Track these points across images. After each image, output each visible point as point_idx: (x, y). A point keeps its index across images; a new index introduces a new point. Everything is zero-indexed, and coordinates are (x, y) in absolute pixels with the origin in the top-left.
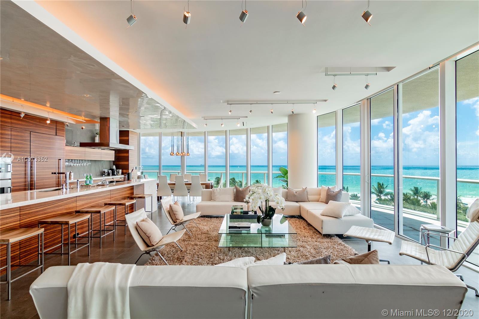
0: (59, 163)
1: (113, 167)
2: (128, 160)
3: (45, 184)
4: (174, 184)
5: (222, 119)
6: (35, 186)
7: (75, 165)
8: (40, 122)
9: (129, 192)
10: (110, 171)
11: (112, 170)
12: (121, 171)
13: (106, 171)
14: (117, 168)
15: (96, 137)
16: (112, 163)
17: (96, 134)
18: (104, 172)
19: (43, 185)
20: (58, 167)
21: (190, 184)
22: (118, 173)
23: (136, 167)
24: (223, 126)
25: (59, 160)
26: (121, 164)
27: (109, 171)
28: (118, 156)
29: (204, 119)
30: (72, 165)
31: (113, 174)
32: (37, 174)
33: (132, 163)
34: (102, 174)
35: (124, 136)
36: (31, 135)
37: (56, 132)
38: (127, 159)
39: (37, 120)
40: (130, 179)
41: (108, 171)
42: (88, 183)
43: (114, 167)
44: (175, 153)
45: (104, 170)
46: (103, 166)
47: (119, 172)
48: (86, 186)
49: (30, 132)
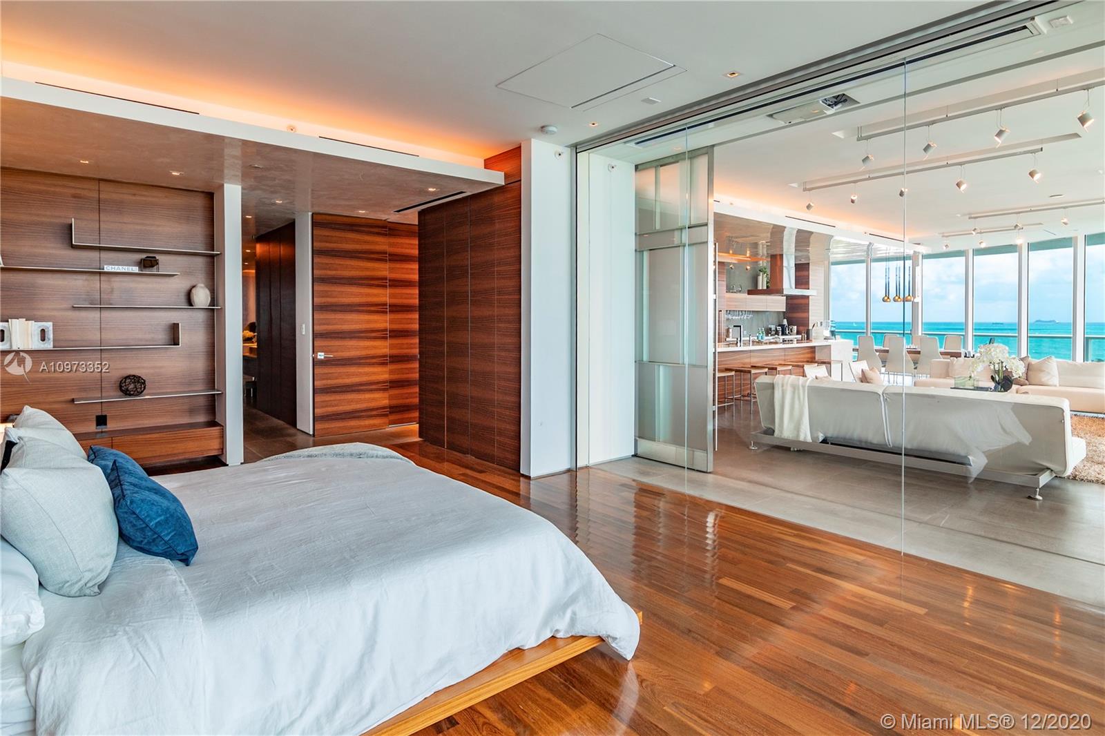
1: (783, 321)
2: (808, 311)
4: (887, 351)
7: (734, 318)
9: (809, 355)
10: (779, 328)
11: (782, 326)
13: (773, 327)
14: (790, 323)
15: (759, 275)
16: (782, 315)
18: (770, 329)
20: (718, 321)
21: (919, 353)
22: (791, 331)
23: (821, 323)
25: (720, 312)
26: (795, 318)
28: (791, 304)
30: (730, 317)
31: (783, 334)
33: (815, 315)
34: (768, 332)
35: (802, 269)
38: (805, 308)
40: (811, 339)
41: (776, 329)
42: (760, 338)
43: (785, 322)
44: (891, 297)
45: (770, 326)
46: (768, 320)
47: (793, 330)
48: (759, 343)
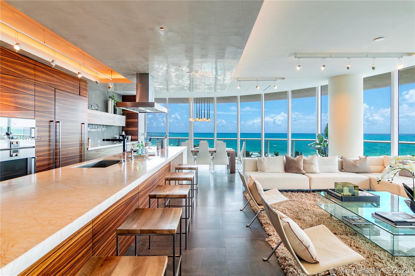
0: (81, 128)
1: (122, 133)
2: (137, 127)
3: (71, 152)
5: (257, 80)
6: (60, 155)
8: (65, 78)
11: (123, 136)
12: (130, 137)
14: (127, 134)
16: (122, 129)
17: (109, 98)
18: (116, 138)
19: (68, 154)
20: (81, 133)
23: (143, 133)
24: (258, 88)
25: (82, 125)
26: (129, 131)
27: (120, 137)
28: (129, 122)
29: (238, 80)
32: (61, 140)
33: (141, 129)
36: (56, 93)
37: (80, 91)
38: (137, 125)
39: (61, 74)
40: (164, 147)
43: (124, 133)
45: (115, 136)
46: (113, 132)
47: (129, 138)
49: (55, 89)
